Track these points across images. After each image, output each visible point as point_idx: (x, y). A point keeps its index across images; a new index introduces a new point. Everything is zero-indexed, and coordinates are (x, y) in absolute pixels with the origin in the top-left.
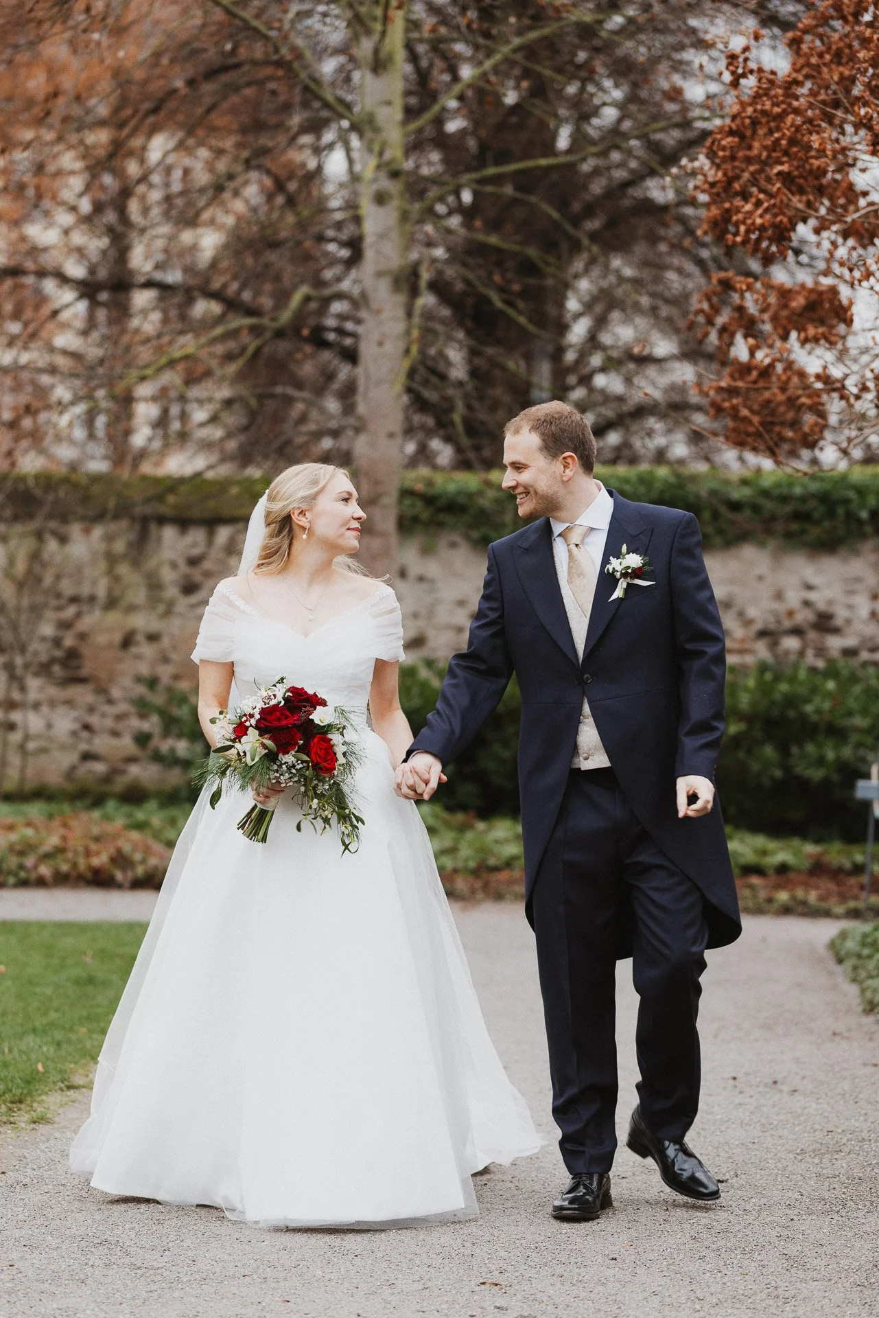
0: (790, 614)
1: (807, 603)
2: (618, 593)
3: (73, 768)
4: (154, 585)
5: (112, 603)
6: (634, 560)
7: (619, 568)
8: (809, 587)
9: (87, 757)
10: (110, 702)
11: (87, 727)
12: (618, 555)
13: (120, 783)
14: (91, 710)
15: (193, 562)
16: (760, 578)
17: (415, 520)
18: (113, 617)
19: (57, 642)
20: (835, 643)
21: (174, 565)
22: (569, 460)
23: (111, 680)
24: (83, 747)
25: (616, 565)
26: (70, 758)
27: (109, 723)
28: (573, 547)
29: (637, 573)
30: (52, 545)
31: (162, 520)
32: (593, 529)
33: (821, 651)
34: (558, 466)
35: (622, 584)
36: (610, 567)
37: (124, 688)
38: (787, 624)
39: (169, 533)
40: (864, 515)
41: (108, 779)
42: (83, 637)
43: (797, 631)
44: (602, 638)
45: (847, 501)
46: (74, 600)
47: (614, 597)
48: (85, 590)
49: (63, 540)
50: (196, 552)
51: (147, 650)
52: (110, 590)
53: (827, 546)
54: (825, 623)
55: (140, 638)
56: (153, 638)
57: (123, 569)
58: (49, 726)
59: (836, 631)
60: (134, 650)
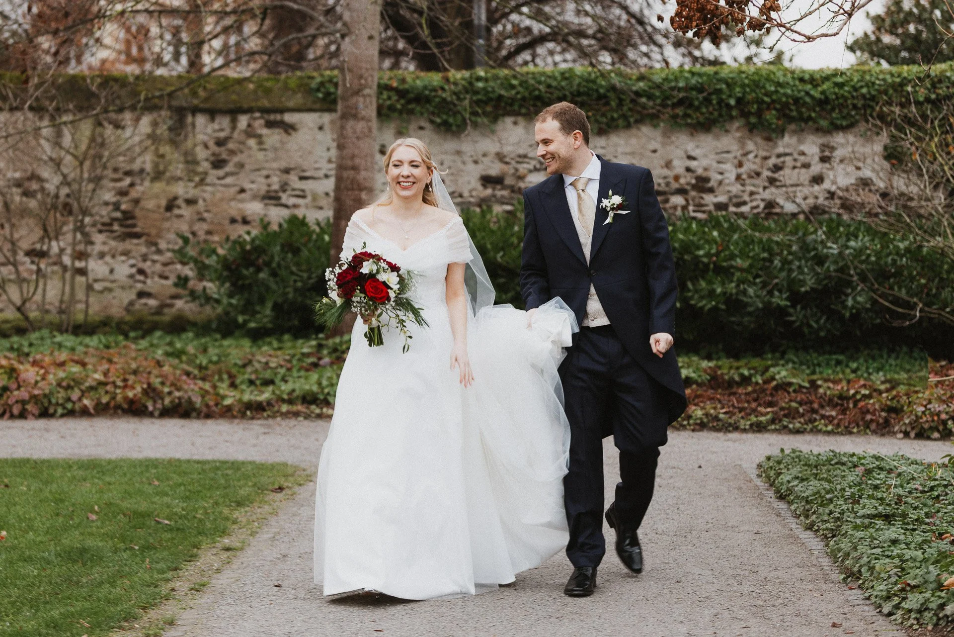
0: (677, 178)
1: (688, 170)
2: (609, 220)
3: (131, 303)
4: (191, 161)
5: (158, 175)
6: (617, 200)
7: (609, 205)
8: (690, 158)
9: (141, 294)
10: (159, 252)
11: (141, 272)
12: (607, 197)
13: (168, 315)
14: (145, 258)
15: (220, 143)
16: (655, 151)
17: (391, 108)
18: (159, 186)
19: (117, 206)
20: (710, 199)
21: (206, 146)
22: (578, 135)
23: (159, 235)
24: (139, 286)
25: (605, 203)
26: (130, 296)
27: (158, 267)
28: (581, 192)
29: (620, 207)
30: (109, 130)
31: (195, 111)
32: (590, 179)
33: (699, 207)
34: (571, 139)
35: (611, 214)
36: (603, 205)
37: (169, 242)
38: (675, 186)
39: (201, 120)
40: (732, 102)
41: (159, 311)
42: (137, 202)
43: (682, 191)
44: (600, 248)
45: (719, 92)
46: (128, 173)
47: (607, 222)
48: (136, 166)
49: (118, 126)
50: (222, 135)
51: (186, 211)
52: (156, 165)
53: (705, 126)
54: (702, 184)
55: (180, 202)
56: (190, 202)
57: (166, 149)
58: (112, 271)
59: (711, 190)
60: (176, 211)
